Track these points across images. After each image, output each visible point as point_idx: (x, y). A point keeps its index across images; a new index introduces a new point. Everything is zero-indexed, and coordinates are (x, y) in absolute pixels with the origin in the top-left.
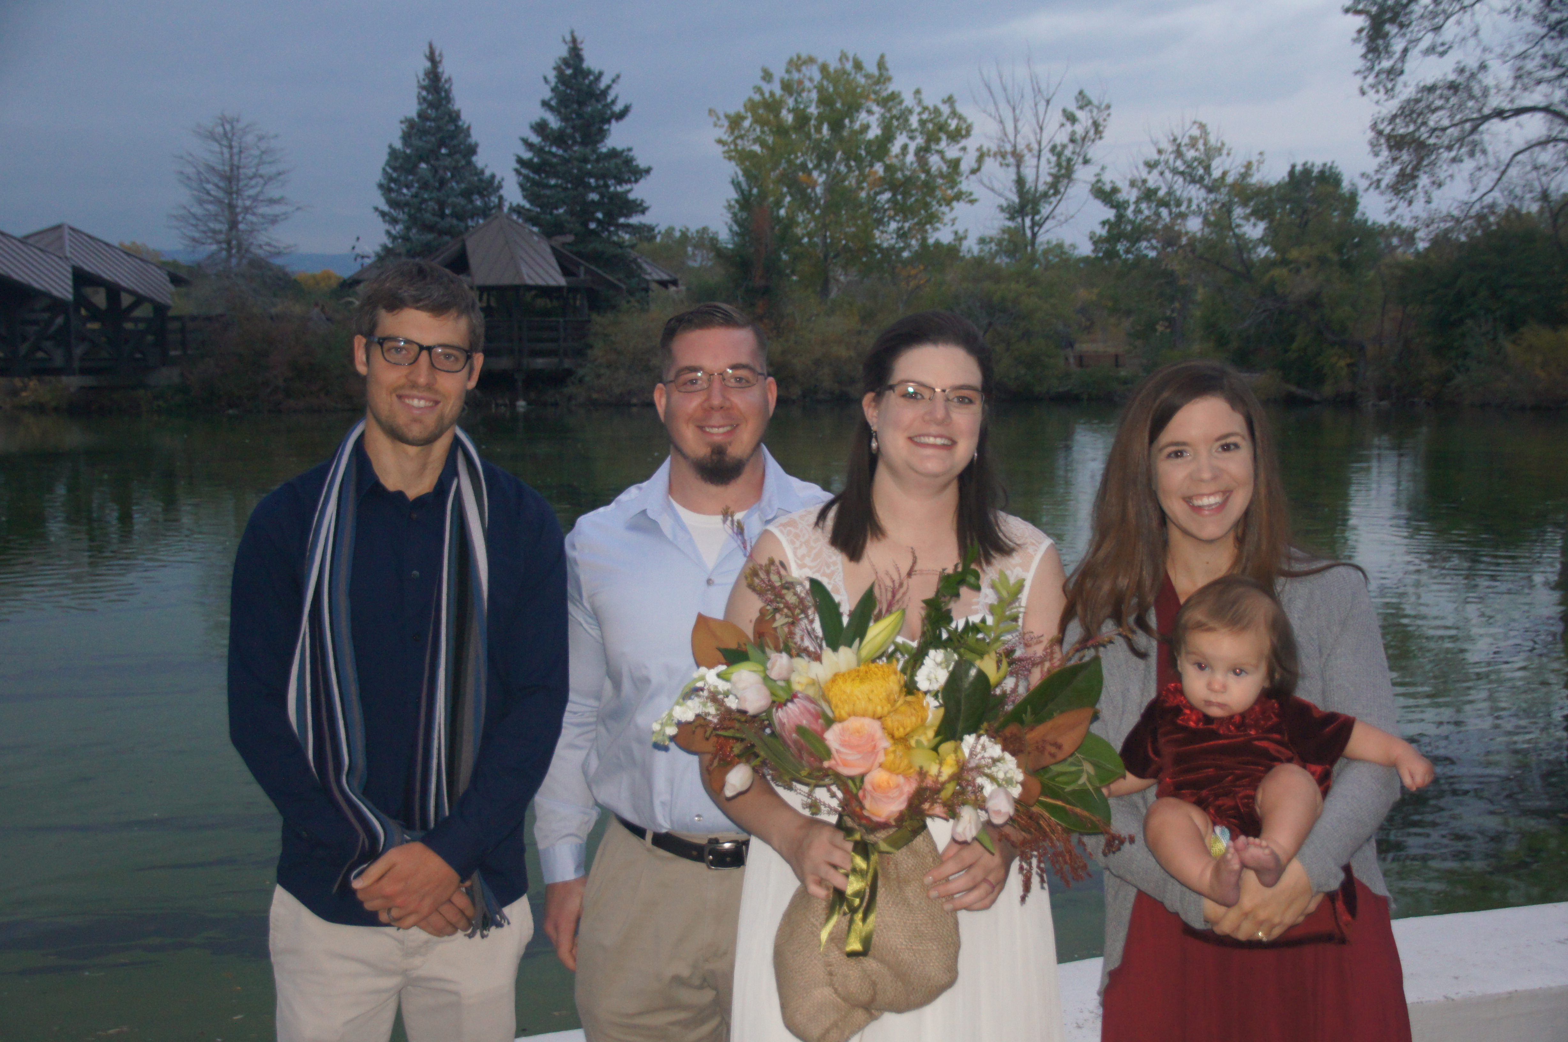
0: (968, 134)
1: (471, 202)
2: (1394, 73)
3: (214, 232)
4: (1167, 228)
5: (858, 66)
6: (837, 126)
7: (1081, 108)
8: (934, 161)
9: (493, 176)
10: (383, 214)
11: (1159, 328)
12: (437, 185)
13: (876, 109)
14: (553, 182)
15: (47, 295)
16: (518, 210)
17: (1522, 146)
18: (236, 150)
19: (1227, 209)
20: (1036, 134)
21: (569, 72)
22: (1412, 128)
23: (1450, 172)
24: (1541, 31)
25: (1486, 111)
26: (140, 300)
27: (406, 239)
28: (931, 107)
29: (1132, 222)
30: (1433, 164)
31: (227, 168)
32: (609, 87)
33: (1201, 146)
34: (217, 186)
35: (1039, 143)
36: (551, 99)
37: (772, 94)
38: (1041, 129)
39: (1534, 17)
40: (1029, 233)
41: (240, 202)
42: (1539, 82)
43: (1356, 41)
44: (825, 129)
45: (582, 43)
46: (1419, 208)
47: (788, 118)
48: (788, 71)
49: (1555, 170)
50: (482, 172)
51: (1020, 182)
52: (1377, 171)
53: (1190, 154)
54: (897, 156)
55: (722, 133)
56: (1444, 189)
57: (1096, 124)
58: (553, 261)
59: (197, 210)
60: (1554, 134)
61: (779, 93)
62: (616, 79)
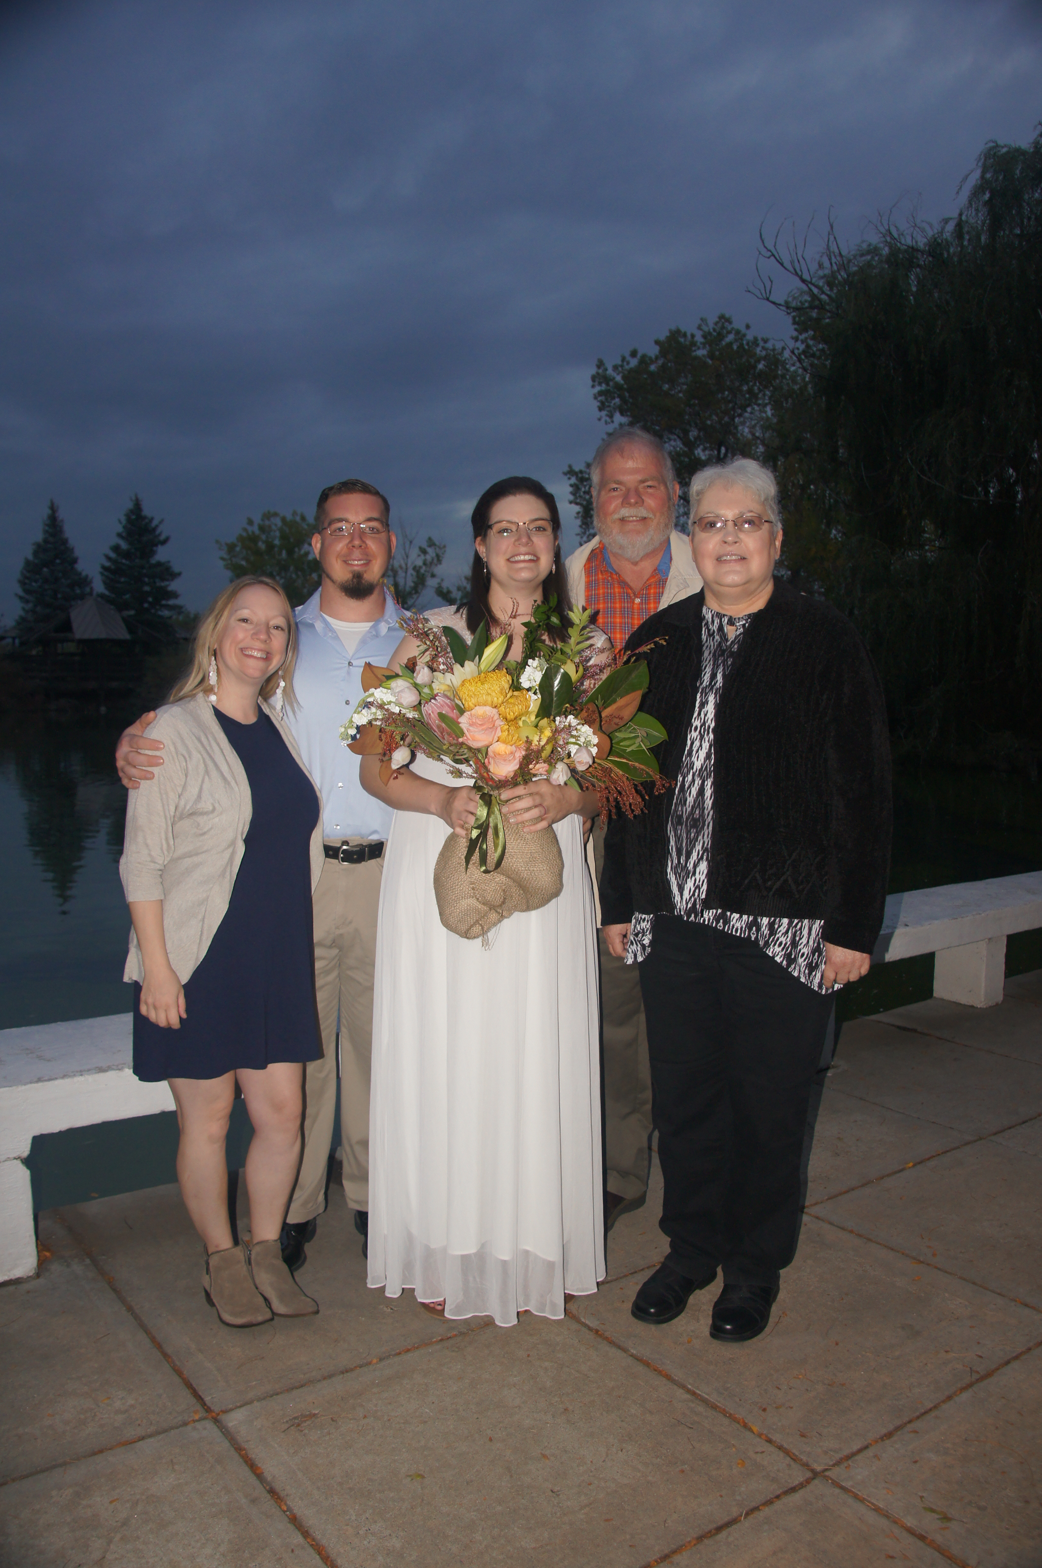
1: (74, 590)
5: (303, 518)
6: (290, 552)
7: (430, 546)
9: (87, 576)
10: (21, 598)
12: (53, 581)
14: (123, 580)
16: (102, 596)
20: (403, 559)
21: (134, 517)
27: (34, 612)
32: (157, 526)
35: (406, 565)
36: (123, 533)
37: (253, 532)
38: (407, 557)
44: (284, 554)
45: (142, 500)
47: (262, 546)
48: (263, 520)
50: (80, 574)
55: (223, 554)
57: (438, 556)
58: (123, 625)
61: (257, 532)
62: (161, 522)
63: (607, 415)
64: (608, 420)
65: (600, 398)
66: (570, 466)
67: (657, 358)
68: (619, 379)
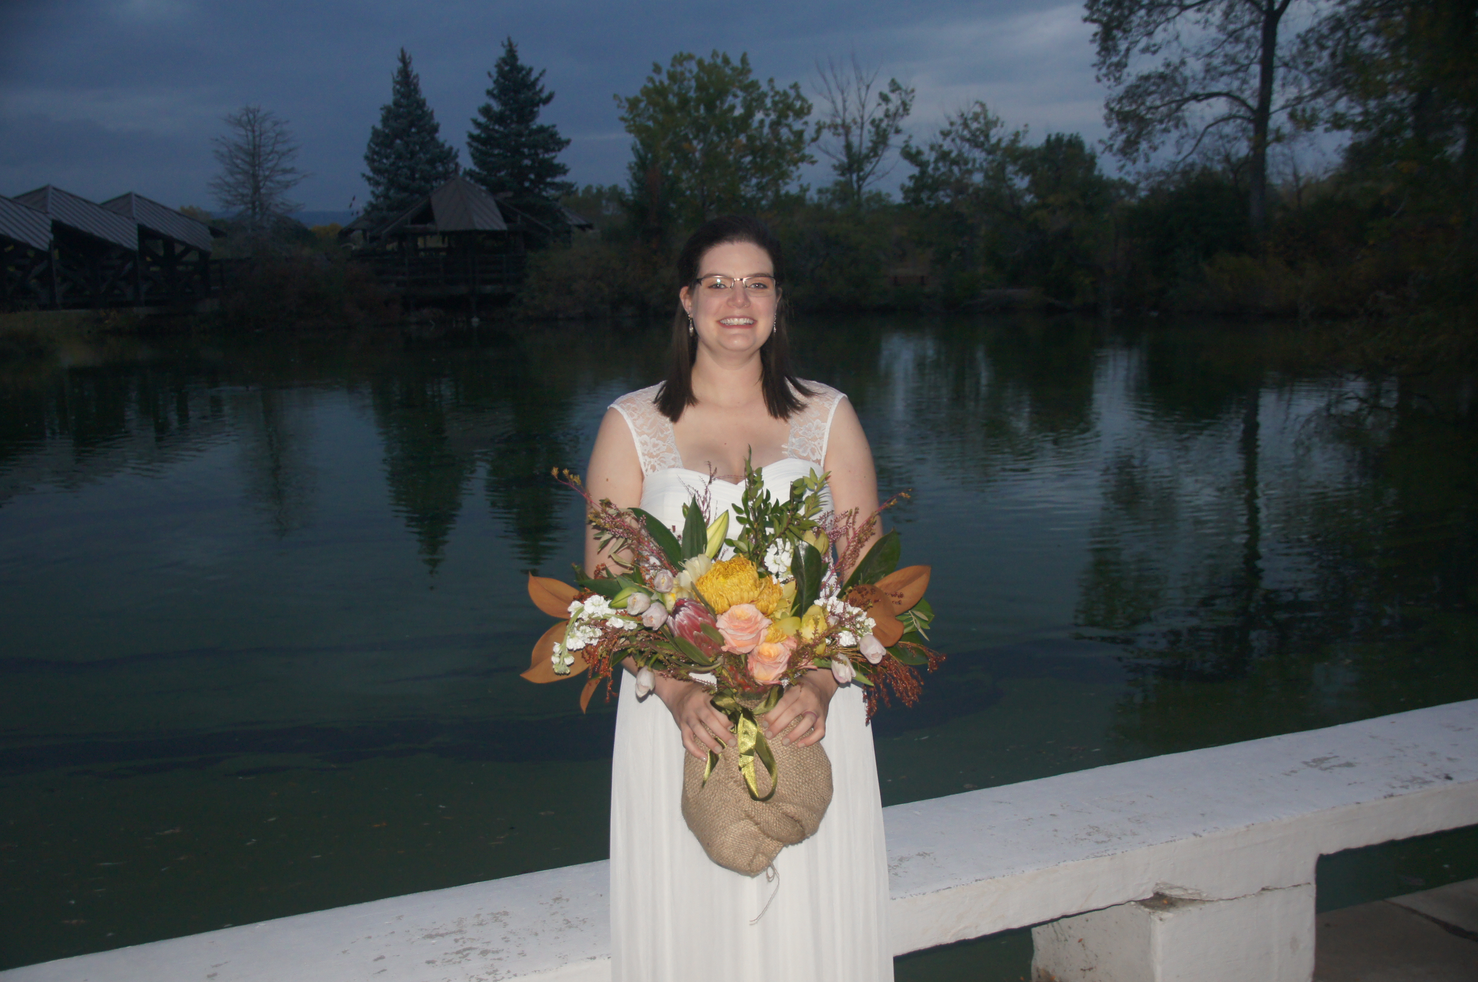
0: (809, 113)
1: (435, 168)
2: (1121, 66)
3: (243, 195)
4: (958, 181)
5: (726, 61)
6: (710, 107)
7: (893, 91)
8: (784, 133)
9: (451, 148)
10: (369, 179)
11: (954, 256)
12: (409, 156)
13: (740, 93)
14: (496, 152)
15: (120, 247)
16: (470, 173)
17: (1211, 122)
18: (257, 133)
19: (1002, 167)
20: (859, 111)
21: (507, 68)
22: (1134, 107)
23: (1162, 139)
24: (1222, 37)
25: (1186, 95)
26: (188, 249)
27: (386, 197)
28: (781, 92)
29: (932, 177)
30: (1150, 133)
31: (251, 147)
32: (537, 79)
33: (982, 120)
34: (242, 160)
35: (862, 118)
36: (494, 89)
37: (661, 83)
38: (863, 107)
39: (1218, 27)
40: (855, 186)
41: (261, 173)
42: (1222, 74)
43: (1093, 41)
44: (702, 109)
45: (516, 46)
46: (1140, 165)
47: (673, 100)
48: (673, 65)
49: (1235, 139)
50: (443, 146)
51: (848, 147)
52: (1110, 139)
53: (974, 126)
54: (756, 129)
55: (624, 113)
56: (1159, 152)
57: (904, 104)
58: (497, 211)
59: (229, 179)
60: (1234, 112)
61: (666, 82)
62: (541, 74)
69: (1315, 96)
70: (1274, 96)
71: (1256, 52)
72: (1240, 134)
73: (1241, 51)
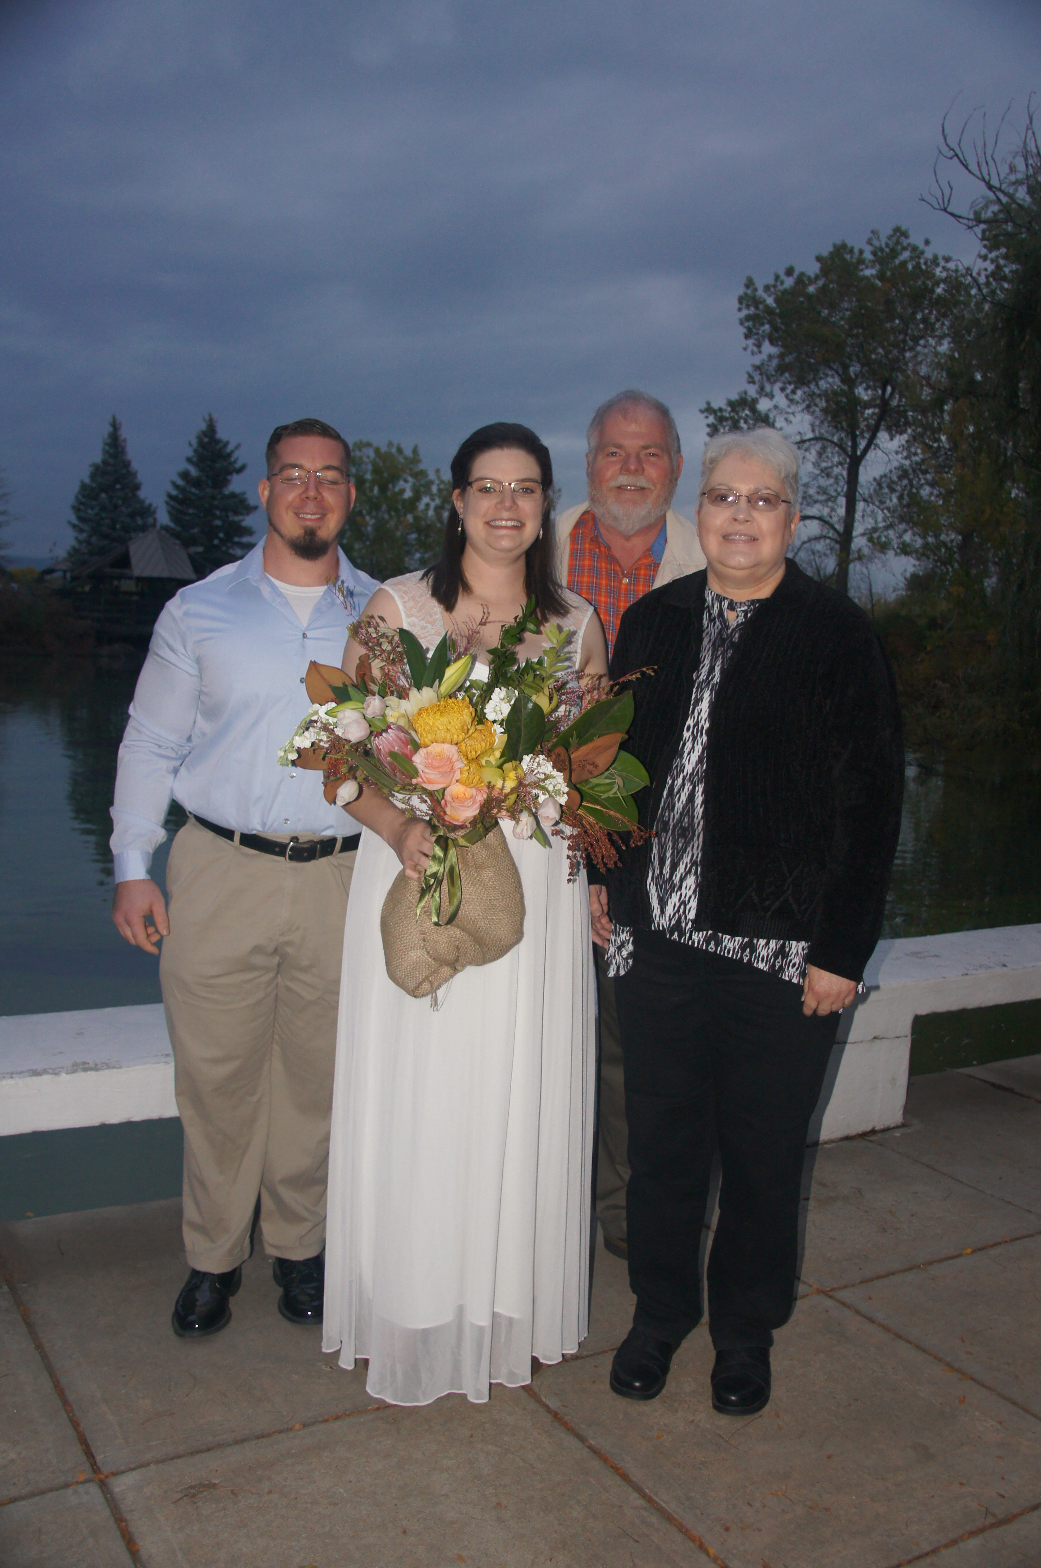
1: (135, 521)
5: (400, 451)
9: (150, 505)
10: (74, 526)
12: (112, 508)
13: (410, 479)
14: (191, 511)
16: (166, 528)
17: (806, 539)
21: (206, 440)
24: (817, 472)
27: (89, 543)
32: (232, 452)
36: (193, 457)
39: (813, 463)
42: (816, 502)
44: (376, 490)
45: (216, 421)
49: (824, 556)
50: (143, 502)
54: (422, 511)
58: (188, 563)
60: (824, 533)
62: (238, 447)
63: (754, 345)
64: (755, 349)
65: (746, 324)
66: (708, 403)
67: (817, 277)
68: (770, 301)
69: (887, 528)
70: (856, 524)
71: (843, 487)
72: (828, 552)
73: (831, 485)
